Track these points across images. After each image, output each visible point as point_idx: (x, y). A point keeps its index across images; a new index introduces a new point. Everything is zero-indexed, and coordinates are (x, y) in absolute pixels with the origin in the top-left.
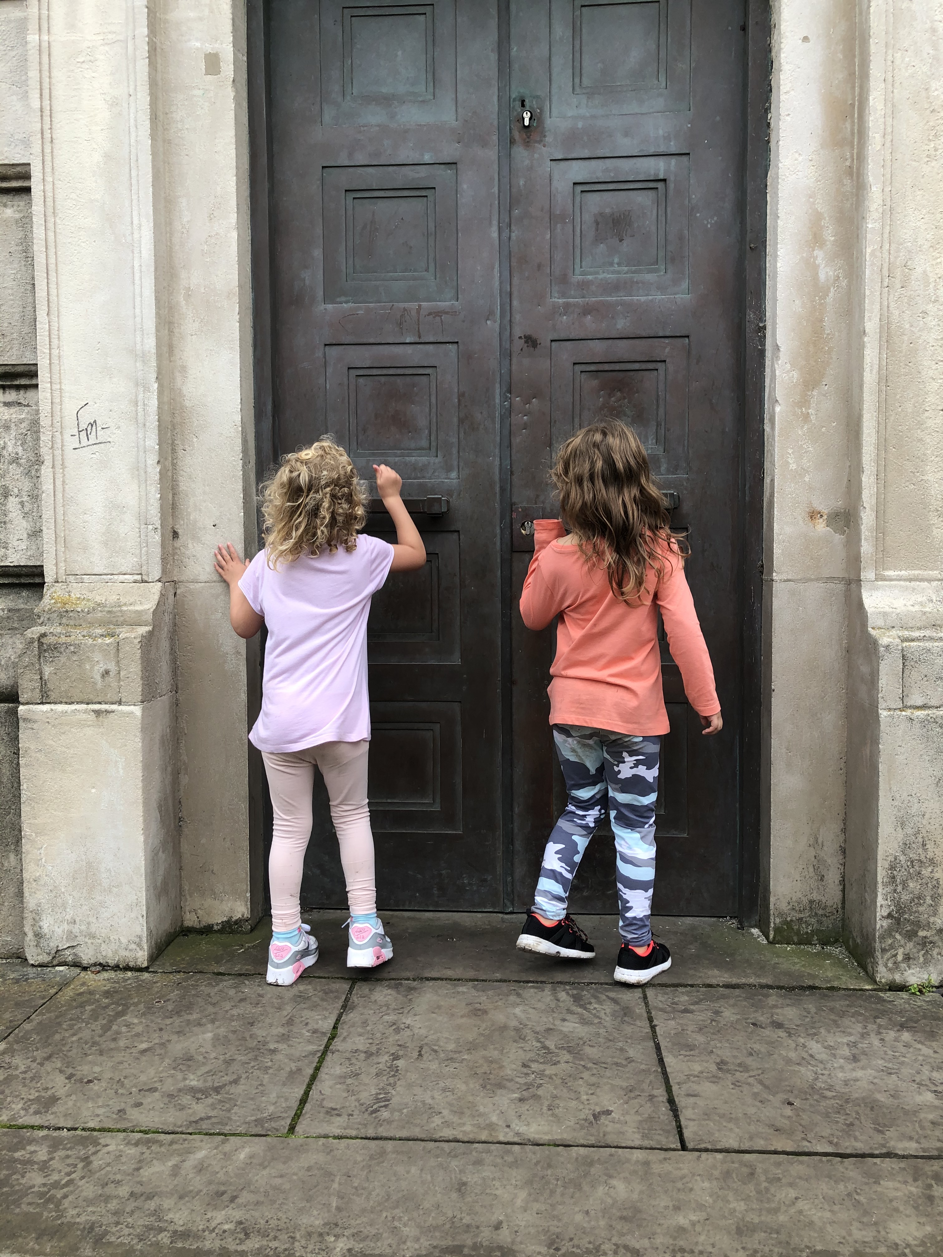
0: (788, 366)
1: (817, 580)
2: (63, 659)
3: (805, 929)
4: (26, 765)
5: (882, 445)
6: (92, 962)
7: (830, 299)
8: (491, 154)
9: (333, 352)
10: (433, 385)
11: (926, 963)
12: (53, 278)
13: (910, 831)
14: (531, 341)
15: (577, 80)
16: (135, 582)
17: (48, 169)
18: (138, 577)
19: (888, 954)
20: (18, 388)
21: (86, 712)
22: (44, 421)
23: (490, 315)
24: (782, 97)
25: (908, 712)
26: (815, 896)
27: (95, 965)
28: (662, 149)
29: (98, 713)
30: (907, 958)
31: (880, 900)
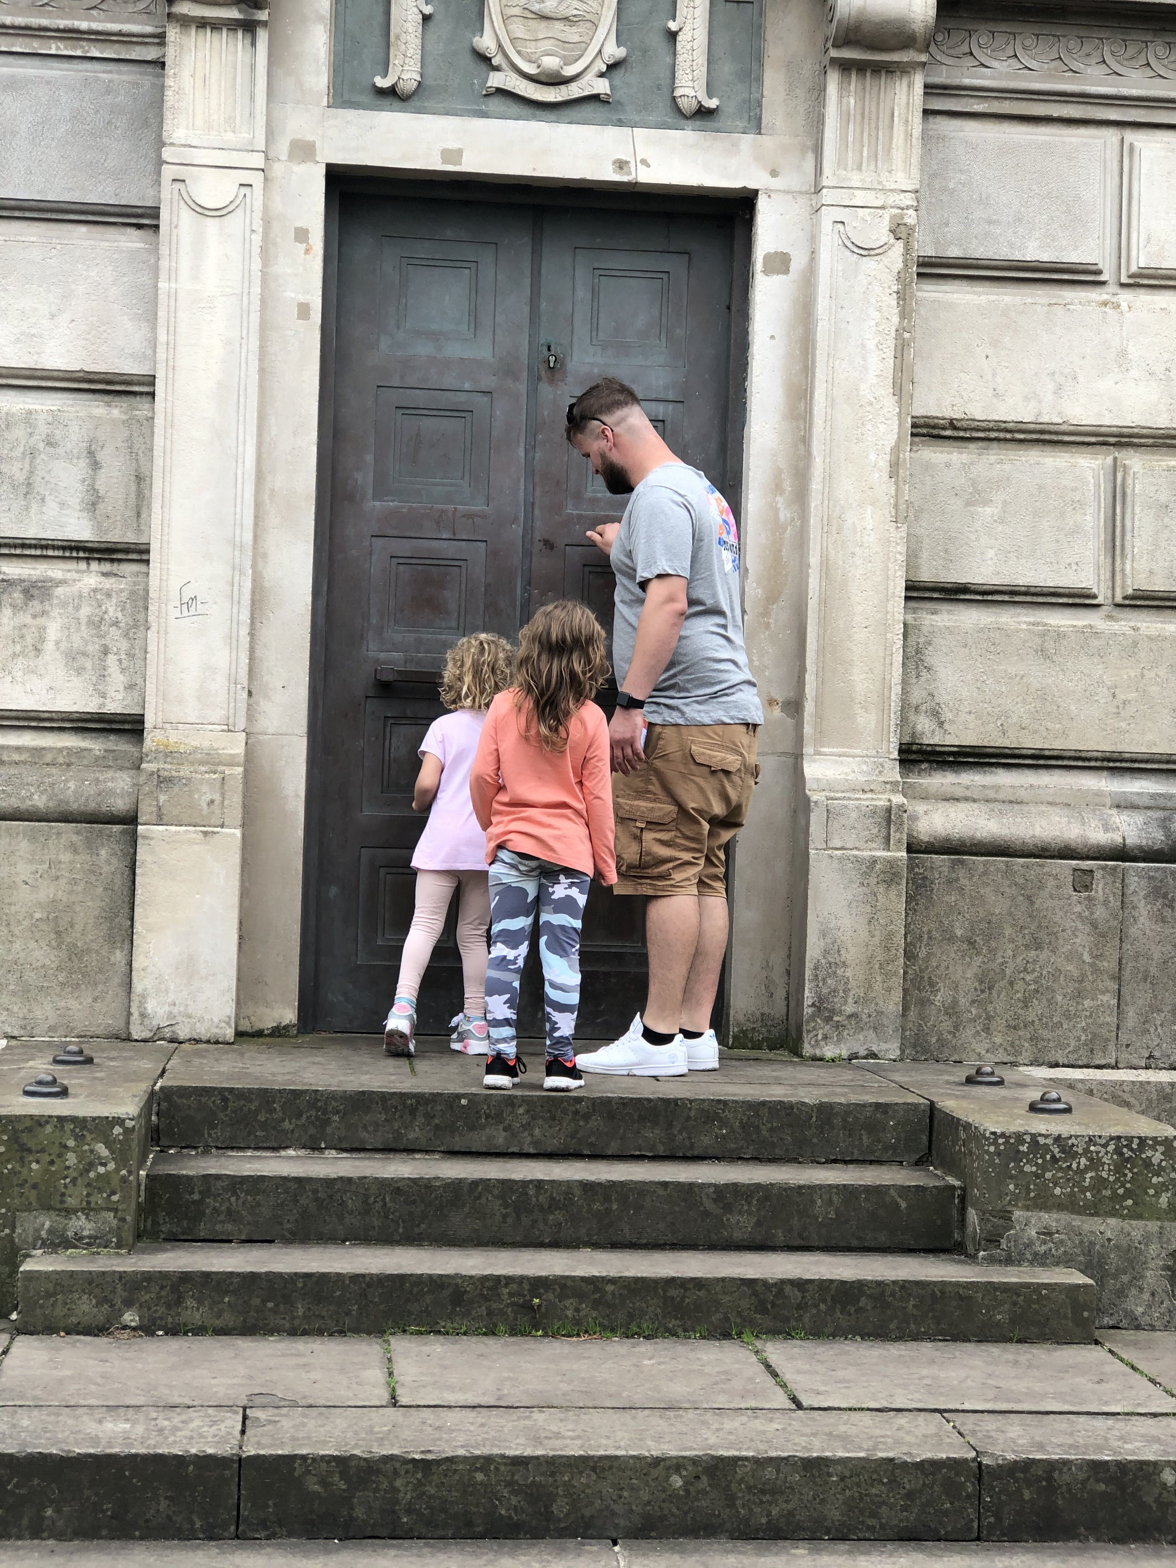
0: (755, 585)
1: (772, 754)
2: (176, 790)
3: (758, 1037)
4: (142, 875)
5: (821, 651)
6: (188, 1037)
7: (787, 535)
8: (522, 387)
9: (379, 542)
10: (464, 574)
11: (839, 1041)
12: (167, 479)
13: (829, 941)
14: (548, 544)
15: (594, 334)
16: (223, 731)
17: (170, 390)
18: (225, 727)
19: (812, 1034)
20: (112, 561)
21: (195, 832)
22: (152, 594)
23: (515, 520)
24: (754, 380)
25: (830, 852)
26: (766, 1010)
27: (190, 1040)
28: (662, 396)
29: (205, 833)
30: (825, 1037)
31: (807, 993)
